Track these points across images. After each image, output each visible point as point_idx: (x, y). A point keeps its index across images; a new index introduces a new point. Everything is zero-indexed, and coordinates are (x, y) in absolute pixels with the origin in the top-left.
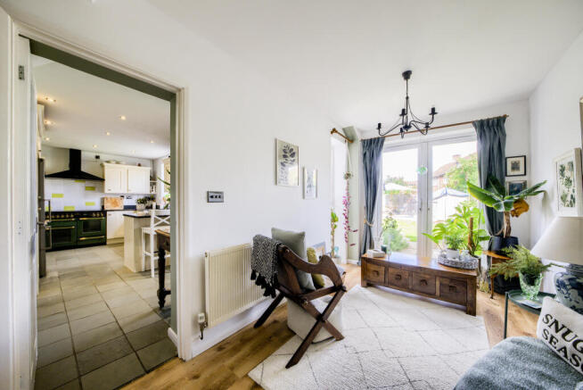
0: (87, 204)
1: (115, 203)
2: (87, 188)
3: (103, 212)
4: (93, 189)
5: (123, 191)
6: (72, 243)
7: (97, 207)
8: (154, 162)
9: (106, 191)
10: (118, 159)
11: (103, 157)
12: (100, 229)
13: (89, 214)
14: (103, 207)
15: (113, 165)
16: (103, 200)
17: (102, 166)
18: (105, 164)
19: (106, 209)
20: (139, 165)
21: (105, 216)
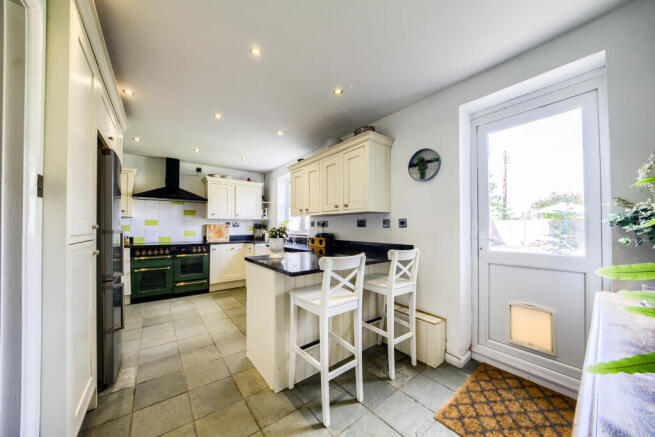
0: (185, 234)
1: (219, 233)
2: (187, 212)
3: (205, 246)
4: (192, 213)
5: (230, 216)
6: (167, 291)
7: (198, 239)
8: (265, 175)
9: (209, 216)
10: (223, 171)
11: (206, 170)
12: (201, 271)
13: (187, 248)
14: (205, 238)
15: (217, 179)
16: (205, 228)
17: (204, 181)
18: (208, 178)
19: (209, 240)
20: (249, 180)
21: (208, 251)
